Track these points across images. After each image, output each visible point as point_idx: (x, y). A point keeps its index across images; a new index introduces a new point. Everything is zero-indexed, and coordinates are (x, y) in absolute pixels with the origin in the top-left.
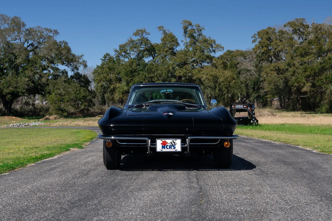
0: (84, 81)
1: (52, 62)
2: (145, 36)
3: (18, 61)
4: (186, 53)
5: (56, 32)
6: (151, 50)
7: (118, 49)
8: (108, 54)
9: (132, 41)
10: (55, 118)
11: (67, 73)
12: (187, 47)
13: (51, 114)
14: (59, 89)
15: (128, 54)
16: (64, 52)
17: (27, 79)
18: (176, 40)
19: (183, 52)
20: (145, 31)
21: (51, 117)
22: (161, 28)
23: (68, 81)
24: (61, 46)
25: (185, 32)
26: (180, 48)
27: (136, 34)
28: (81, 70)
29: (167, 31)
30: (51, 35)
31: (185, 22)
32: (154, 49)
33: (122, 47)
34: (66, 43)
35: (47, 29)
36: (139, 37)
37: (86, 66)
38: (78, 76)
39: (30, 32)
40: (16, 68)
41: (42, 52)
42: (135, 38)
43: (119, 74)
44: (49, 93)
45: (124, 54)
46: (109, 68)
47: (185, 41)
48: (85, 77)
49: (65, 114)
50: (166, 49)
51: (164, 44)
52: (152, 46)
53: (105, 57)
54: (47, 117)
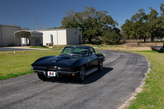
0: (117, 31)
1: (105, 24)
2: (143, 11)
3: (93, 24)
4: (161, 18)
5: (107, 12)
6: (146, 17)
7: (132, 17)
8: (128, 20)
9: (138, 14)
10: (105, 45)
11: (111, 28)
12: (162, 15)
13: (103, 44)
14: (107, 34)
15: (136, 19)
16: (109, 20)
17: (95, 31)
18: (157, 12)
19: (160, 18)
20: (143, 9)
21: (104, 45)
22: (150, 8)
23: (111, 31)
24: (109, 17)
25: (161, 9)
26: (159, 16)
27: (139, 11)
28: (116, 27)
29: (153, 9)
30: (105, 13)
31: (161, 4)
32: (147, 17)
33: (133, 17)
34: (110, 16)
35: (104, 11)
36: (140, 12)
37: (118, 25)
38: (115, 29)
39: (97, 13)
40: (92, 26)
41: (102, 20)
42: (139, 13)
43: (131, 27)
44: (103, 35)
45: (134, 19)
46: (128, 25)
47: (161, 13)
48: (118, 29)
49: (109, 43)
50: (152, 16)
52: (146, 16)
53: (127, 20)
54: (102, 44)
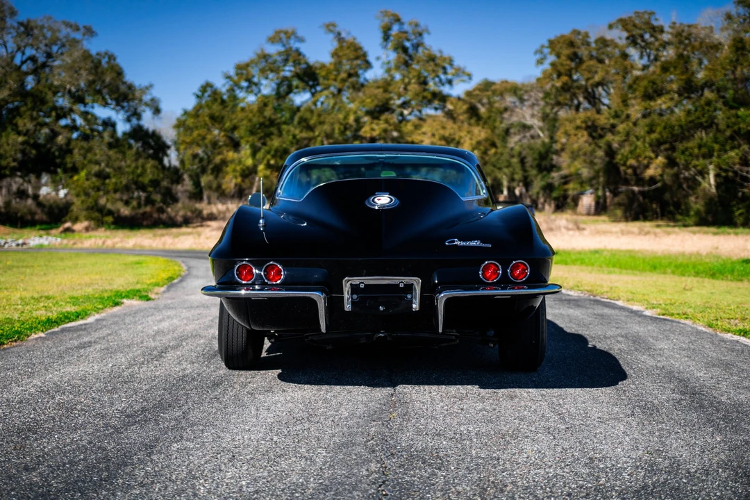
0: (153, 145)
1: (80, 100)
2: (295, 45)
4: (386, 85)
5: (89, 32)
6: (309, 77)
7: (232, 72)
8: (209, 85)
9: (265, 57)
10: (87, 229)
11: (113, 125)
12: (388, 71)
13: (76, 220)
14: (96, 163)
15: (256, 84)
16: (107, 78)
17: (21, 139)
18: (365, 55)
19: (380, 83)
20: (294, 33)
21: (78, 226)
22: (330, 27)
23: (117, 144)
24: (100, 62)
25: (386, 37)
26: (375, 73)
27: (272, 40)
28: (148, 121)
29: (343, 35)
30: (78, 36)
31: (385, 13)
32: (314, 74)
33: (242, 69)
34: (112, 57)
35: (67, 24)
36: (281, 48)
37: (157, 111)
38: (139, 133)
39: (27, 30)
41: (57, 77)
42: (273, 50)
43: (233, 129)
44: (74, 170)
45: (245, 84)
46: (212, 117)
47: (384, 58)
48: (155, 136)
49: (109, 219)
50: (343, 75)
51: (338, 65)
52: (310, 67)
54: (68, 225)
